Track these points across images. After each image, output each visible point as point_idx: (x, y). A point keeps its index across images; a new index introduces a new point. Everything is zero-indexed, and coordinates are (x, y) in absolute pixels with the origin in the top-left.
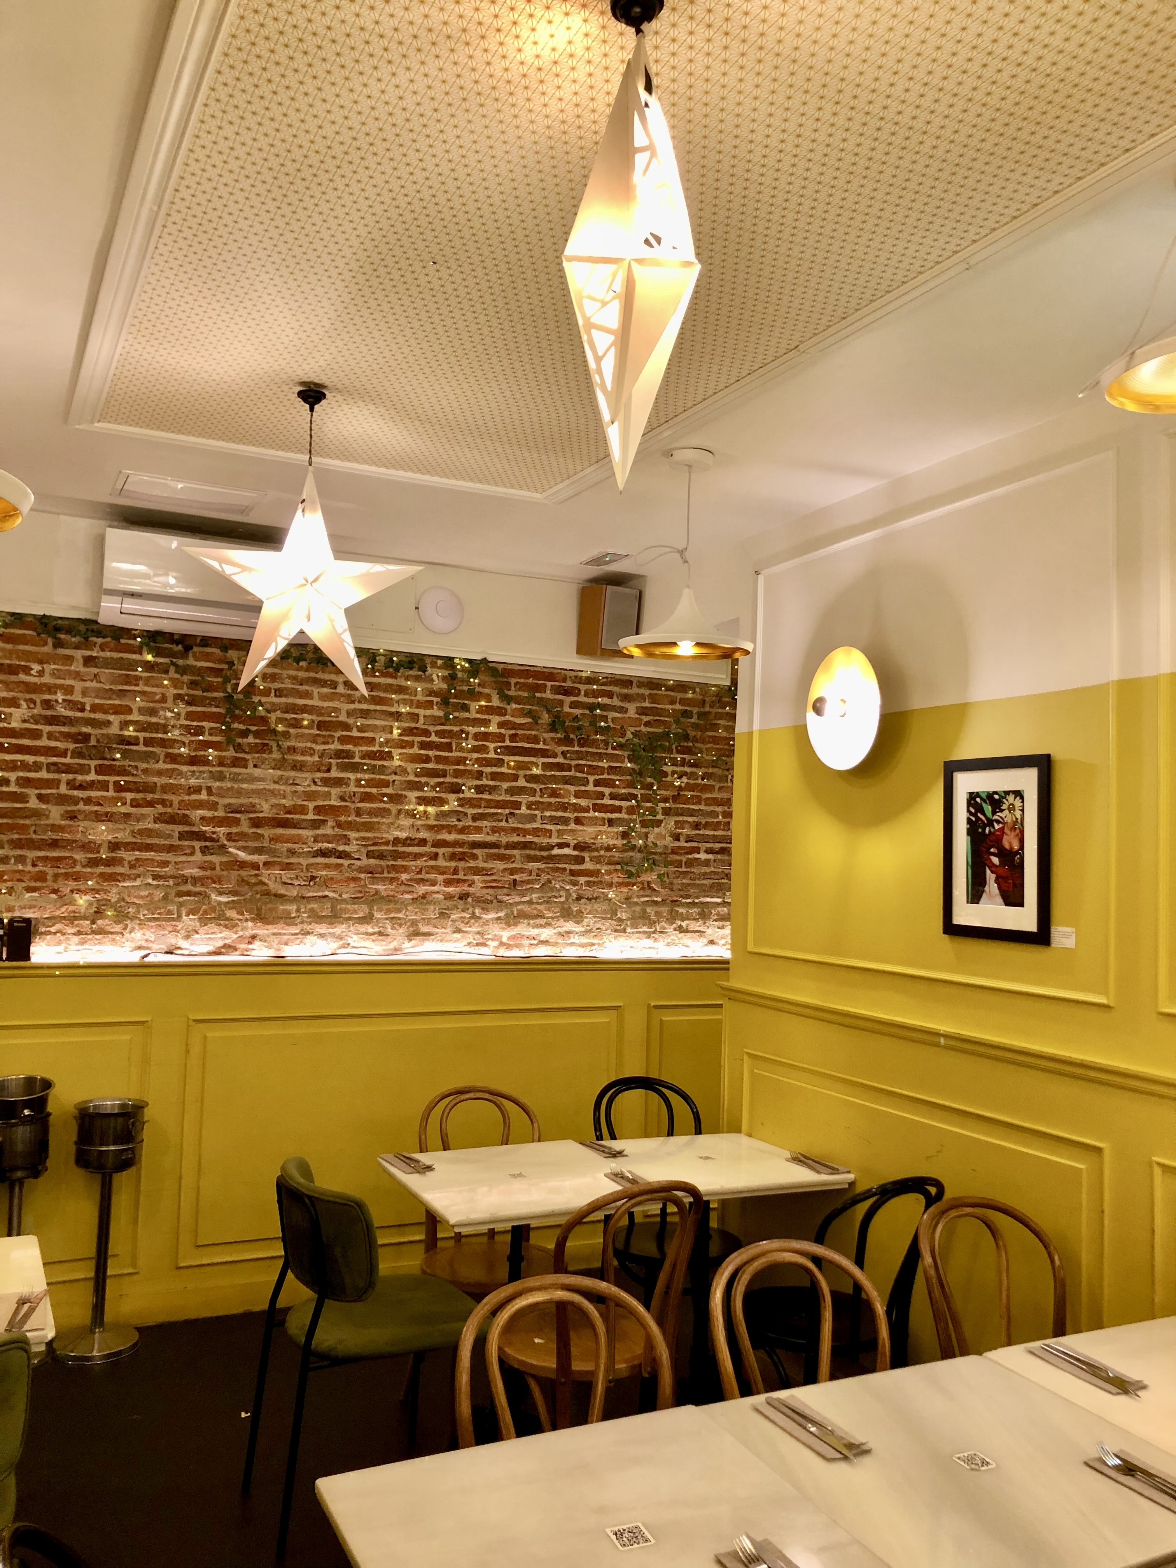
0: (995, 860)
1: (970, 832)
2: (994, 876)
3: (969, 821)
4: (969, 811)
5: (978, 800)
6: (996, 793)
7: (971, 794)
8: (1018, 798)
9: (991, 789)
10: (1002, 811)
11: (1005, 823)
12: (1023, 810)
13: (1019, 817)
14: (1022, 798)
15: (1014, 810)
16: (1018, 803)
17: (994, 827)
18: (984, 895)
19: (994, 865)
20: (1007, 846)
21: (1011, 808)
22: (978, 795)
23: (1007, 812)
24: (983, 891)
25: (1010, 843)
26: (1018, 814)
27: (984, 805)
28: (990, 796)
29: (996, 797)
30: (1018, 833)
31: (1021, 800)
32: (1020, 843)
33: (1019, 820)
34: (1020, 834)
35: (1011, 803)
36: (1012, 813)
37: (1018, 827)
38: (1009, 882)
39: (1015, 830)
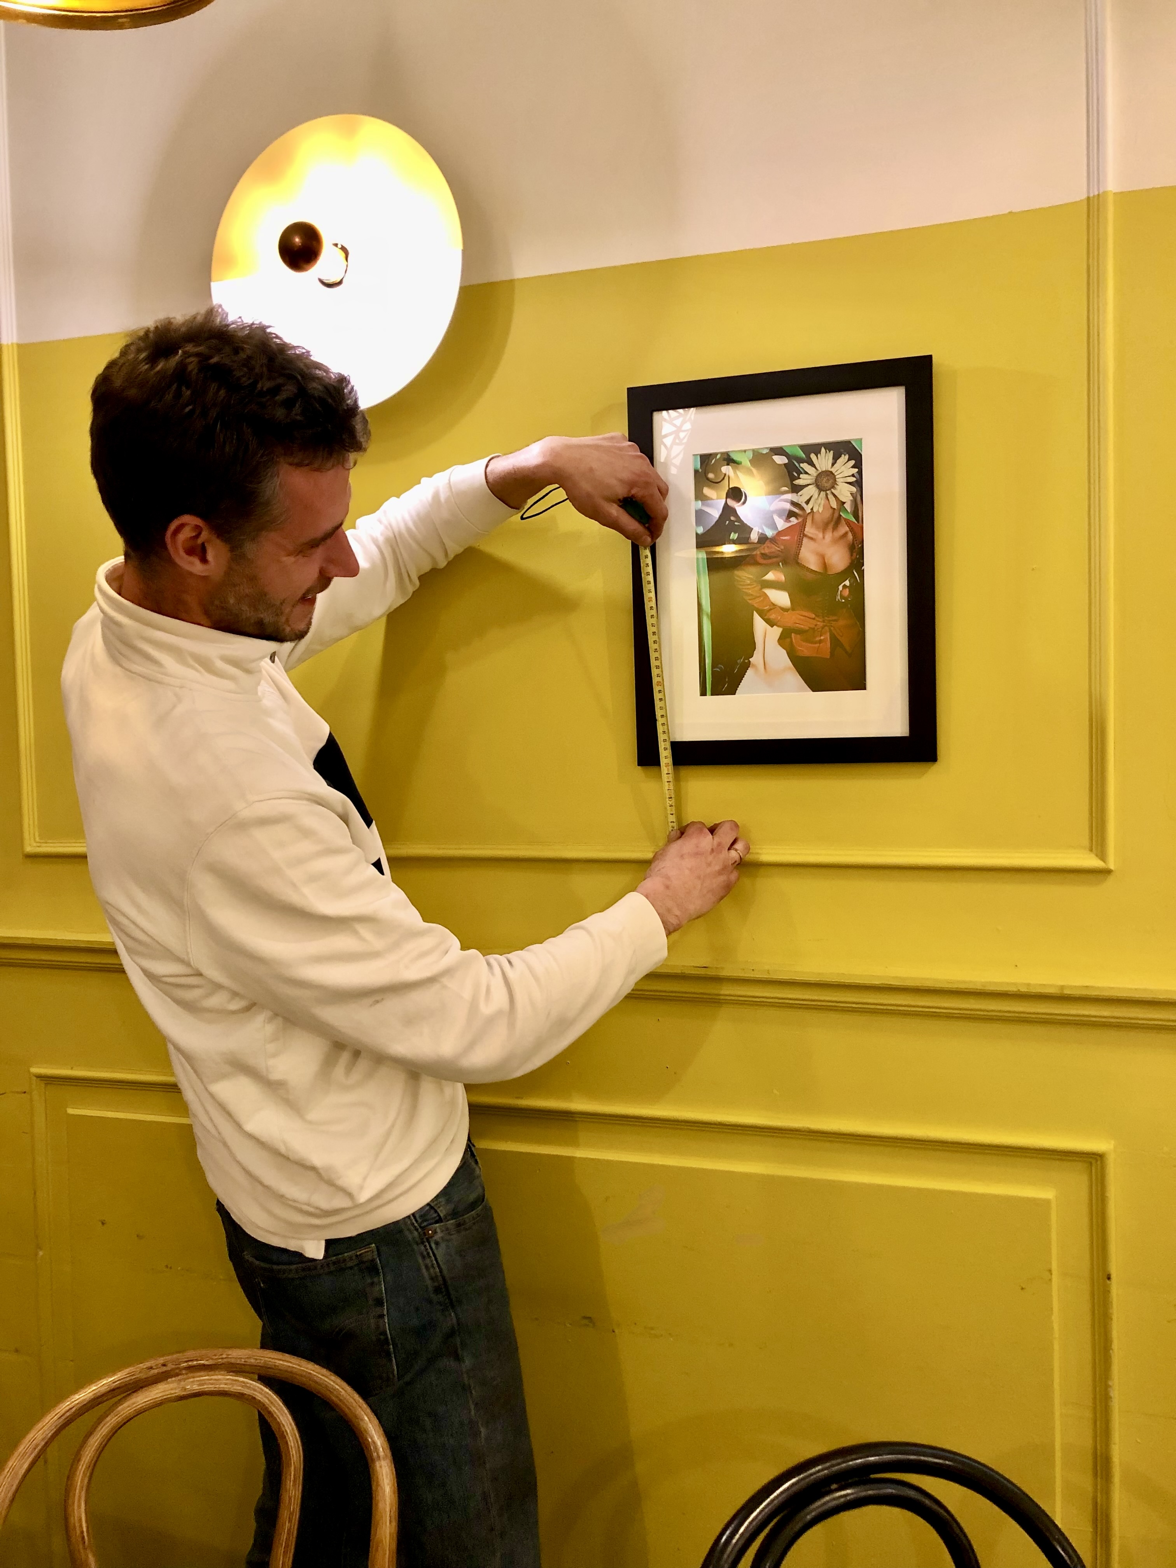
10: (798, 489)
11: (805, 516)
13: (847, 499)
19: (775, 606)
20: (813, 563)
30: (846, 533)
31: (852, 462)
32: (852, 555)
33: (848, 506)
34: (850, 536)
35: (824, 470)
36: (828, 492)
37: (846, 520)
38: (820, 640)
39: (835, 527)
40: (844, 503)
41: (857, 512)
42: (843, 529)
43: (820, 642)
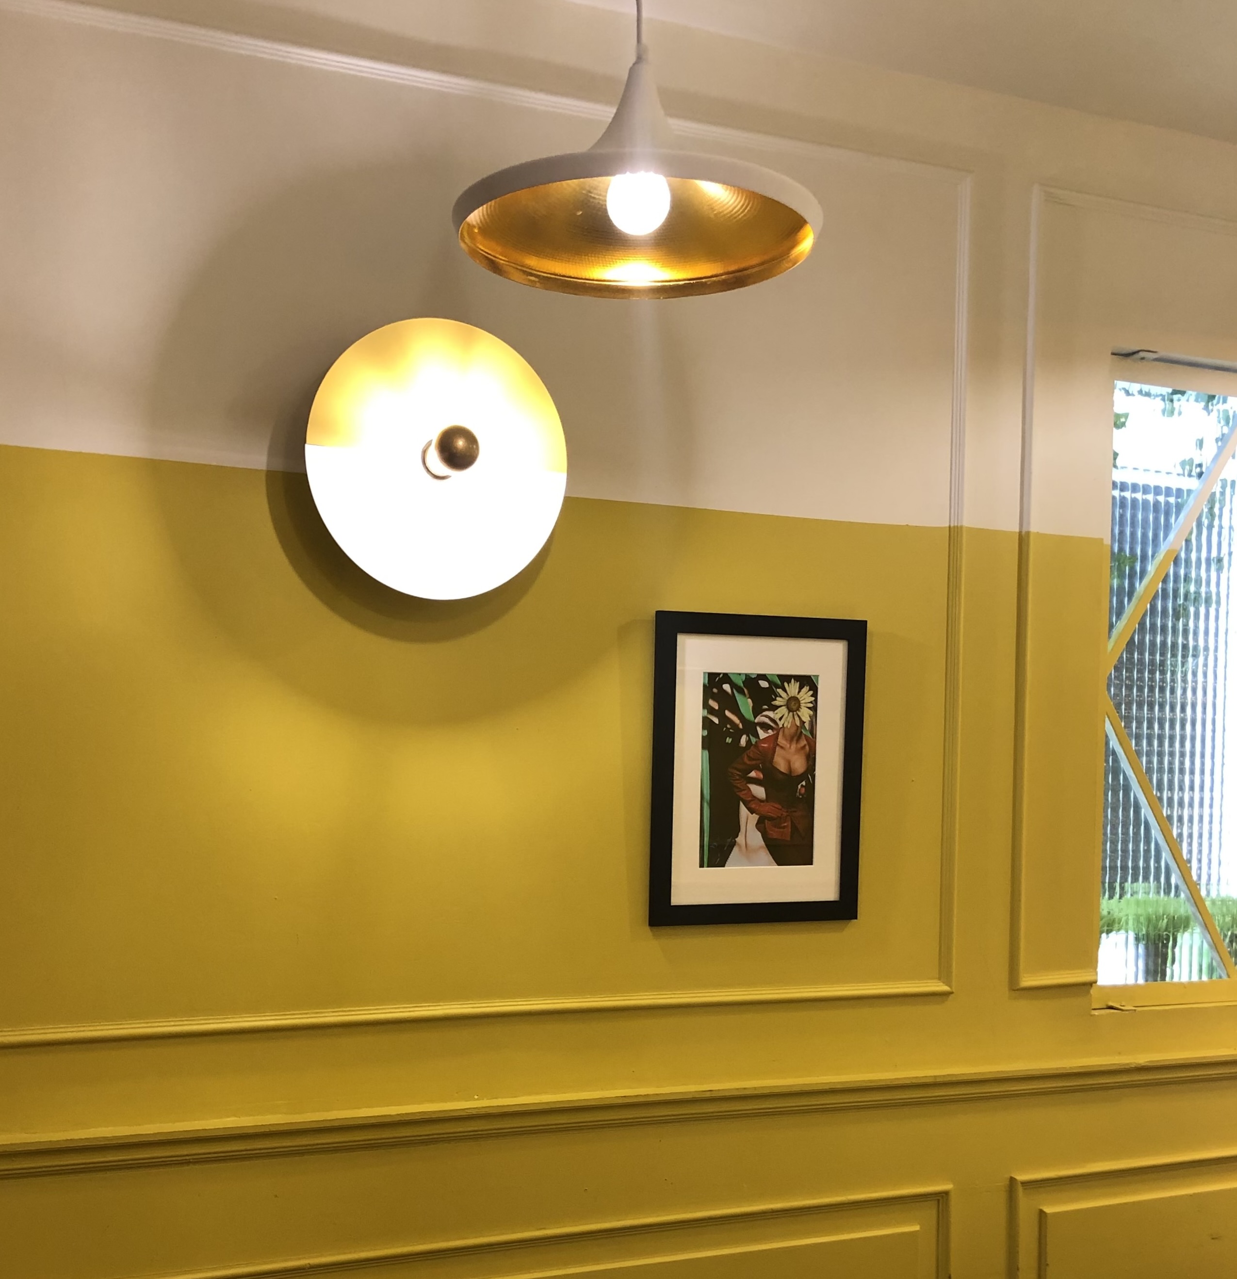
0: (759, 791)
1: (707, 743)
2: (754, 818)
3: (707, 723)
4: (706, 705)
5: (727, 687)
6: (763, 677)
7: (712, 676)
8: (806, 689)
9: (754, 669)
10: (774, 708)
11: (778, 730)
12: (814, 709)
13: (806, 719)
14: (814, 689)
15: (799, 708)
16: (805, 696)
17: (757, 735)
18: (735, 850)
19: (754, 798)
20: (782, 766)
21: (793, 705)
22: (726, 678)
23: (783, 710)
24: (733, 844)
25: (789, 763)
26: (805, 714)
27: (739, 697)
28: (751, 683)
29: (764, 684)
30: (805, 746)
31: (811, 693)
32: (808, 763)
33: (807, 725)
34: (807, 747)
35: (793, 696)
36: (795, 713)
37: (805, 735)
38: (785, 826)
39: (798, 741)
40: (804, 722)
41: (813, 730)
42: (803, 742)
43: (784, 827)
